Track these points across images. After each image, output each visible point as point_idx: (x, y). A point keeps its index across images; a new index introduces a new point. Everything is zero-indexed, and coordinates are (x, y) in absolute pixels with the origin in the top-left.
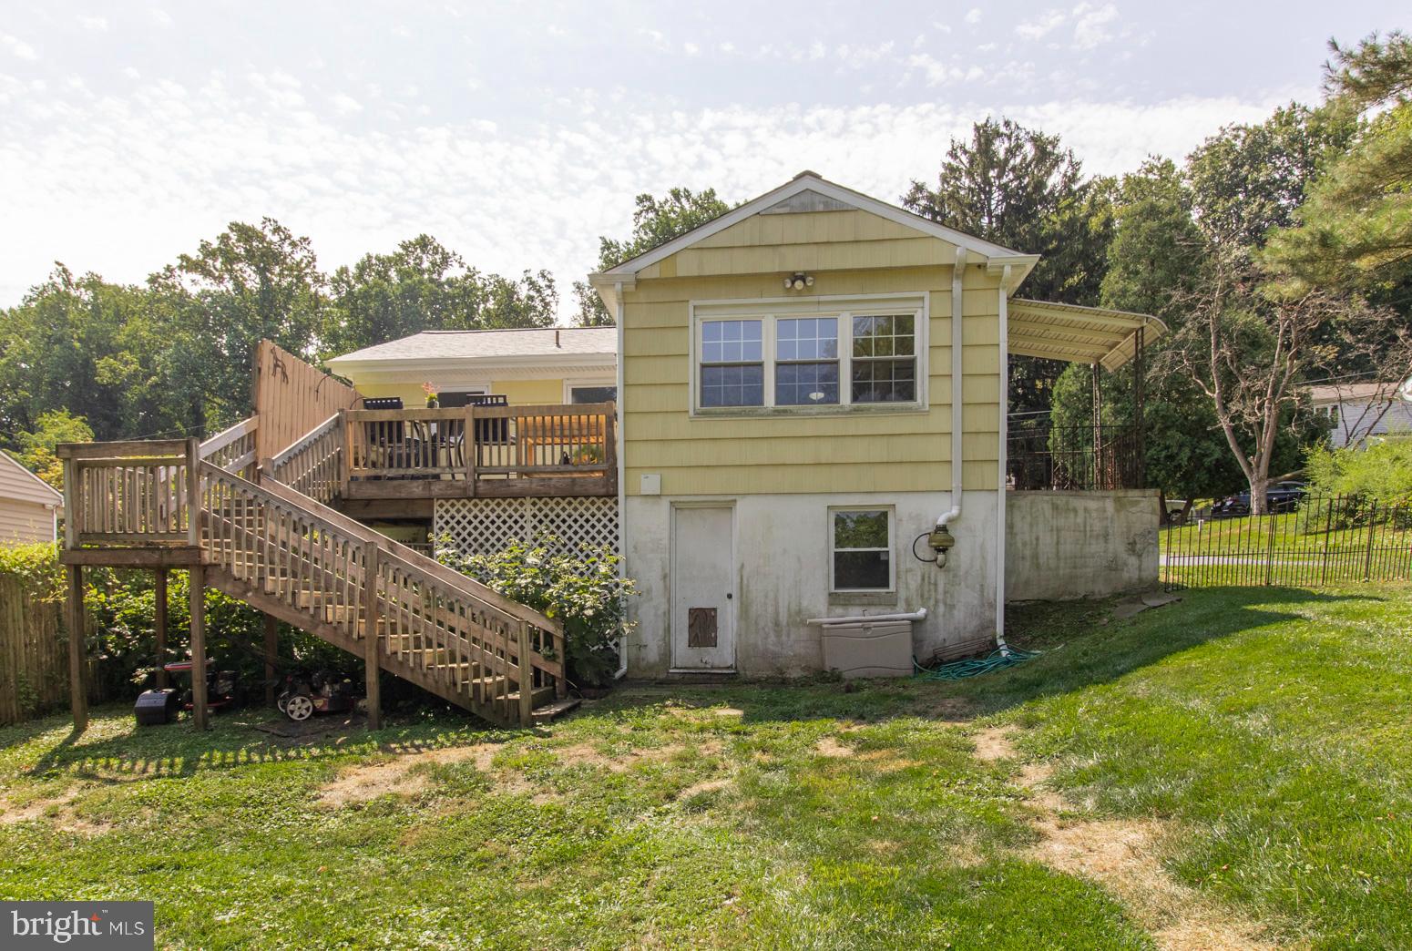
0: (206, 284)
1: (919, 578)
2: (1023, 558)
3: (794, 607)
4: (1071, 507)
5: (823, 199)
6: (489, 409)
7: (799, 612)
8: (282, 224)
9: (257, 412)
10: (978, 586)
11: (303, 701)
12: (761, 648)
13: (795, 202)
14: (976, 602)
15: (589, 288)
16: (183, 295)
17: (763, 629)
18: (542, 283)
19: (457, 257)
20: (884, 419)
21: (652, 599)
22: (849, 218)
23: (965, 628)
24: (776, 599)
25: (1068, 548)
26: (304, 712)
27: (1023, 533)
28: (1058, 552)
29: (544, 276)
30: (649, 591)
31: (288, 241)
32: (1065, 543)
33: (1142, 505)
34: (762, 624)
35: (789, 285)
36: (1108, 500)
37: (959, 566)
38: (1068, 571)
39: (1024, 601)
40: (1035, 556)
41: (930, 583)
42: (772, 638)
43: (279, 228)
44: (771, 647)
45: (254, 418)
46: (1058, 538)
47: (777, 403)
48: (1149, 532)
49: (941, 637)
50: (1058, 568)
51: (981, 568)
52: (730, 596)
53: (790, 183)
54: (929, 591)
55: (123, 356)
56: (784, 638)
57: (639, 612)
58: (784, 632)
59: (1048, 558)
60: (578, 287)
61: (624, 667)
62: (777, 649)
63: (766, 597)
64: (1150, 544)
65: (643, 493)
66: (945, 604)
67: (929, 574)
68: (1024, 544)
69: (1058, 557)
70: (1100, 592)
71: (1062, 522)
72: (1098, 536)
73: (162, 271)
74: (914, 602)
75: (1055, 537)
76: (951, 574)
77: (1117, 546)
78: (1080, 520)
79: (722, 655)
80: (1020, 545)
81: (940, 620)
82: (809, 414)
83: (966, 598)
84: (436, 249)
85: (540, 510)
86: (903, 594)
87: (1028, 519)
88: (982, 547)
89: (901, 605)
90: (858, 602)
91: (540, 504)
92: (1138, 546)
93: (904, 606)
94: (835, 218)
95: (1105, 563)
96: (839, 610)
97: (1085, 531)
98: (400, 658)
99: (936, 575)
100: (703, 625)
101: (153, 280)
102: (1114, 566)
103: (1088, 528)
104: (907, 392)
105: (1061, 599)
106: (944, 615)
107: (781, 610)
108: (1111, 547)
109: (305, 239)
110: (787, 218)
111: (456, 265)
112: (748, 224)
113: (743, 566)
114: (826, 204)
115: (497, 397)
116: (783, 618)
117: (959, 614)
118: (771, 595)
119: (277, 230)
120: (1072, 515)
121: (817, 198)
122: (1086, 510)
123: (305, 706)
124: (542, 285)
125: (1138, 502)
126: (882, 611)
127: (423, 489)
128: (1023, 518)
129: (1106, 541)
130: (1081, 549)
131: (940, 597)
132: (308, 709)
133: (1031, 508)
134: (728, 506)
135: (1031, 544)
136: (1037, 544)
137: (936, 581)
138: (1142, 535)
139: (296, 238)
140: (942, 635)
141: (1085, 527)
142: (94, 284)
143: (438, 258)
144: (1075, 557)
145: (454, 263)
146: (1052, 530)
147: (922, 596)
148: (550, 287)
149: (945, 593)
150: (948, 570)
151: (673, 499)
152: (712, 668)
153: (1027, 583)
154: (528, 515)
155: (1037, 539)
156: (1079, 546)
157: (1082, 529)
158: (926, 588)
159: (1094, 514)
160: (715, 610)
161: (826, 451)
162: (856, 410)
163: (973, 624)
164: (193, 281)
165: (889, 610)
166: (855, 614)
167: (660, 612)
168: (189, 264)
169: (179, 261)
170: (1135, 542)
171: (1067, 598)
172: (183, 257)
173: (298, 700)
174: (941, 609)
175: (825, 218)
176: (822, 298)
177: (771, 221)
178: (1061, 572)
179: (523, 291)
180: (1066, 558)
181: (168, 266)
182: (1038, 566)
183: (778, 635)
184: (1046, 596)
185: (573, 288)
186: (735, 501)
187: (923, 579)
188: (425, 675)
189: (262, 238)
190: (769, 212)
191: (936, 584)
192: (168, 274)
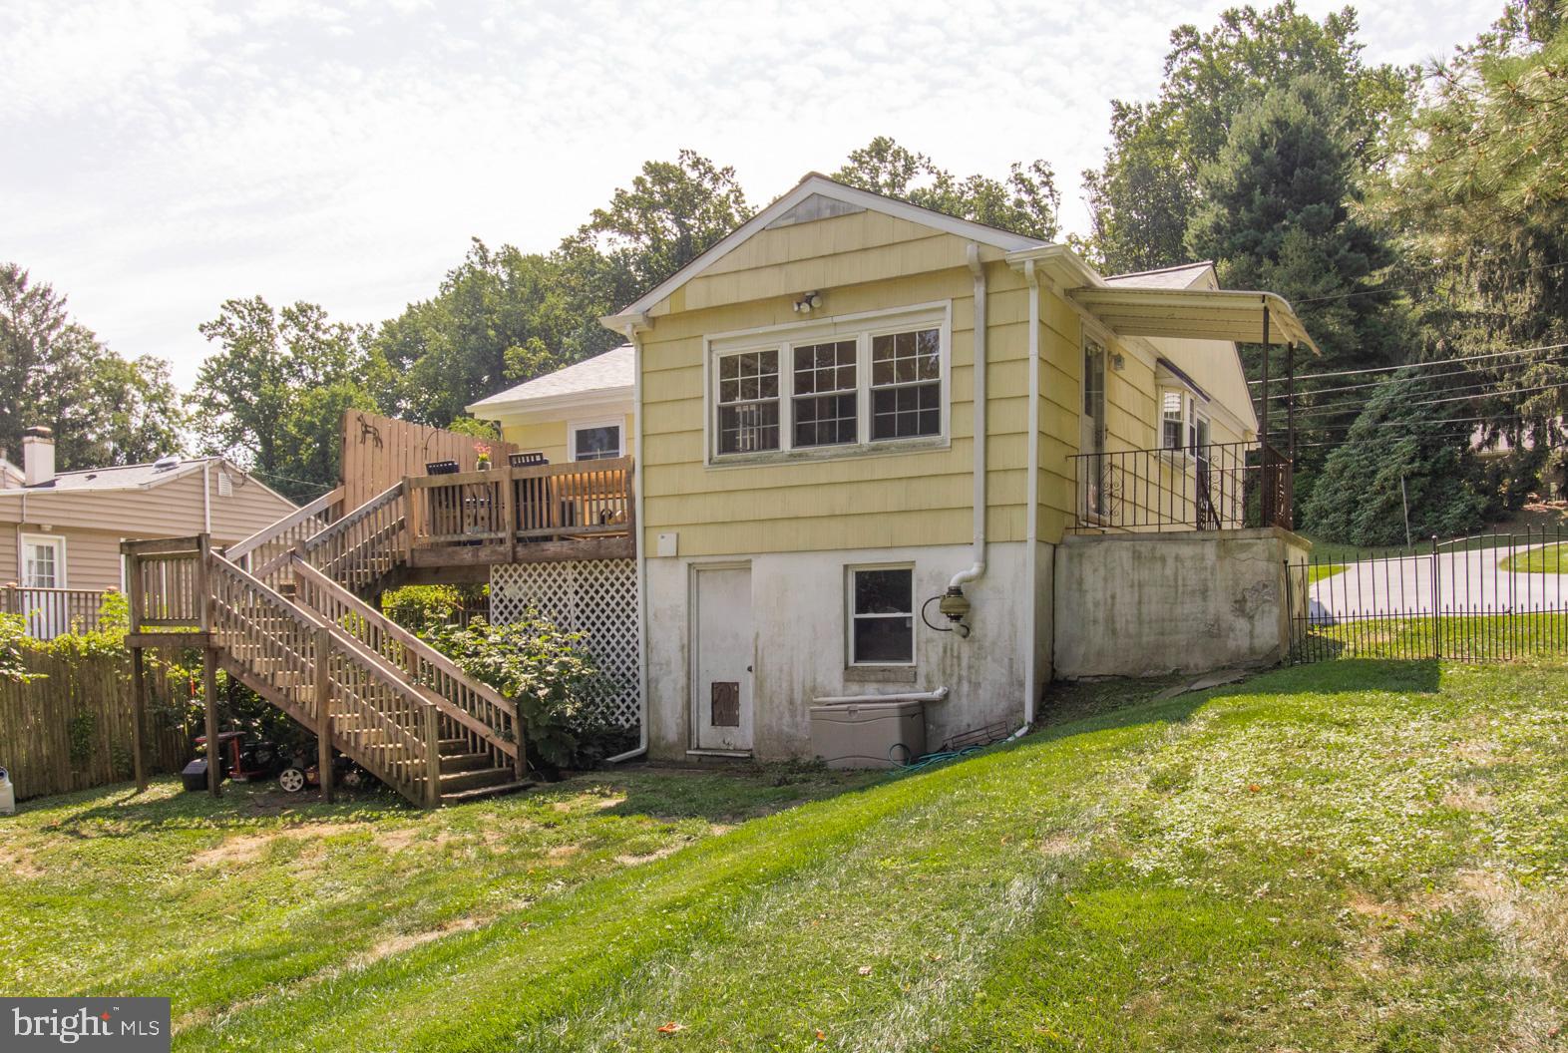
0: (625, 243)
1: (941, 650)
2: (1095, 622)
3: (809, 684)
4: (1158, 554)
5: (830, 203)
6: (525, 468)
7: (814, 689)
8: (701, 155)
9: (343, 481)
10: (1006, 660)
11: (295, 774)
12: (776, 730)
13: (801, 211)
14: (1004, 680)
15: (1105, 177)
16: (595, 259)
17: (778, 707)
18: (1036, 179)
19: (925, 160)
20: (905, 458)
21: (670, 672)
22: (859, 219)
23: (992, 711)
24: (790, 674)
25: (1153, 609)
26: (296, 784)
27: (1095, 590)
28: (1140, 614)
29: (1039, 170)
30: (668, 664)
31: (709, 176)
32: (1150, 602)
33: (1255, 549)
34: (776, 701)
35: (796, 308)
36: (1208, 544)
37: (985, 636)
38: (1152, 638)
39: (1098, 676)
40: (1111, 620)
41: (952, 655)
42: (787, 719)
43: (698, 159)
44: (786, 729)
45: (340, 488)
46: (1140, 596)
47: (793, 446)
48: (1265, 586)
49: (964, 723)
50: (1140, 635)
51: (1010, 637)
52: (750, 669)
53: (797, 187)
54: (952, 665)
55: (531, 343)
56: (799, 719)
57: (660, 686)
58: (799, 712)
59: (1127, 621)
60: (1089, 178)
61: (643, 747)
62: (793, 731)
63: (781, 670)
64: (1265, 601)
65: (659, 555)
66: (970, 682)
67: (952, 645)
68: (1096, 604)
69: (1140, 622)
70: (1196, 666)
71: (1145, 574)
72: (1193, 592)
73: (576, 234)
74: (935, 679)
75: (1137, 595)
76: (977, 644)
77: (1219, 605)
78: (1169, 572)
79: (742, 736)
80: (1090, 606)
81: (964, 701)
82: (823, 458)
83: (993, 674)
84: (897, 155)
85: (580, 573)
86: (922, 671)
87: (1102, 572)
88: (1012, 612)
89: (921, 681)
90: (872, 677)
91: (580, 567)
92: (1249, 604)
93: (925, 685)
94: (844, 223)
95: (1202, 627)
96: (855, 687)
97: (1176, 587)
98: (345, 738)
99: (959, 647)
100: (725, 700)
101: (567, 245)
102: (1215, 631)
103: (1180, 582)
104: (931, 425)
105: (1145, 674)
106: (968, 695)
107: (796, 687)
108: (1212, 607)
109: (727, 170)
110: (794, 232)
111: (923, 171)
112: (754, 240)
113: (757, 635)
114: (833, 208)
115: (534, 455)
116: (798, 697)
117: (985, 694)
118: (785, 668)
119: (696, 164)
120: (1159, 565)
121: (824, 202)
122: (1177, 558)
123: (296, 778)
124: (1037, 183)
125: (1250, 546)
126: (901, 690)
127: (473, 556)
128: (1095, 570)
129: (1205, 599)
130: (1171, 609)
131: (964, 673)
132: (299, 781)
133: (1105, 558)
134: (745, 567)
135: (1105, 603)
136: (1113, 605)
137: (959, 653)
138: (1255, 590)
139: (718, 170)
140: (966, 719)
141: (1176, 580)
142: (511, 258)
143: (900, 165)
144: (1163, 620)
145: (919, 170)
146: (1132, 586)
147: (944, 673)
148: (1045, 184)
149: (970, 667)
150: (973, 641)
151: (691, 561)
152: (735, 750)
153: (1100, 654)
154: (570, 578)
155: (1113, 597)
156: (1167, 606)
157: (1172, 583)
158: (948, 662)
159: (1188, 564)
160: (737, 684)
161: (840, 500)
162: (875, 449)
163: (1001, 707)
164: (610, 240)
165: (908, 688)
166: (871, 692)
167: (679, 686)
168: (603, 221)
169: (592, 218)
170: (1244, 600)
171: (1151, 673)
172: (597, 213)
173: (290, 772)
174: (965, 687)
175: (833, 226)
176: (837, 319)
177: (778, 236)
178: (1145, 639)
179: (1012, 193)
180: (1150, 622)
181: (583, 226)
182: (1114, 632)
183: (793, 715)
184: (1126, 670)
185: (1083, 180)
186: (750, 561)
187: (945, 651)
188: (364, 754)
189: (681, 177)
190: (774, 226)
191: (959, 658)
192: (583, 236)
